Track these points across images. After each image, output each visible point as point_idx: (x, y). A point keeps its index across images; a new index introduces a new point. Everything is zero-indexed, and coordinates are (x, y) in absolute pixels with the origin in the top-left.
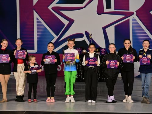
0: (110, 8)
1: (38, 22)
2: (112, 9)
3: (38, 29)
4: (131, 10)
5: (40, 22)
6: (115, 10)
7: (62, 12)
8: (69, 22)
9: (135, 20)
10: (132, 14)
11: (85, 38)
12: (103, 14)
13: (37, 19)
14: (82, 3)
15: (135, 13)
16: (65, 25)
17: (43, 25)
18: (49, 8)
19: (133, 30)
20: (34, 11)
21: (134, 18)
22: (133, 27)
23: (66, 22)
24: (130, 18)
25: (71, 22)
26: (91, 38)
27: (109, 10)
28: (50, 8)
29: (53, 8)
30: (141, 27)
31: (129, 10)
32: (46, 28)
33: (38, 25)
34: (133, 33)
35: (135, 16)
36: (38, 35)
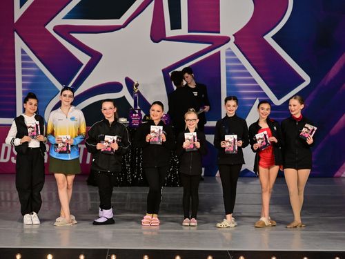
0: (179, 27)
1: (25, 58)
2: (184, 31)
3: (23, 72)
4: (223, 33)
5: (28, 58)
6: (189, 32)
7: (75, 36)
8: (90, 58)
9: (233, 54)
10: (227, 40)
11: (125, 93)
12: (163, 41)
13: (23, 51)
14: (118, 17)
15: (233, 39)
16: (82, 64)
17: (35, 65)
18: (47, 27)
19: (228, 75)
20: (16, 34)
21: (229, 49)
22: (228, 68)
23: (84, 59)
24: (223, 50)
25: (96, 57)
26: (138, 92)
27: (176, 33)
28: (50, 27)
29: (56, 29)
30: (246, 69)
31: (219, 32)
32: (40, 72)
33: (23, 65)
34: (228, 81)
35: (231, 45)
36: (24, 86)
